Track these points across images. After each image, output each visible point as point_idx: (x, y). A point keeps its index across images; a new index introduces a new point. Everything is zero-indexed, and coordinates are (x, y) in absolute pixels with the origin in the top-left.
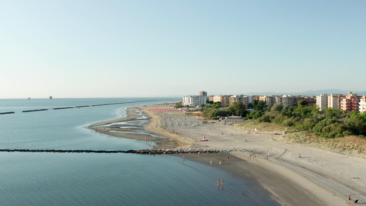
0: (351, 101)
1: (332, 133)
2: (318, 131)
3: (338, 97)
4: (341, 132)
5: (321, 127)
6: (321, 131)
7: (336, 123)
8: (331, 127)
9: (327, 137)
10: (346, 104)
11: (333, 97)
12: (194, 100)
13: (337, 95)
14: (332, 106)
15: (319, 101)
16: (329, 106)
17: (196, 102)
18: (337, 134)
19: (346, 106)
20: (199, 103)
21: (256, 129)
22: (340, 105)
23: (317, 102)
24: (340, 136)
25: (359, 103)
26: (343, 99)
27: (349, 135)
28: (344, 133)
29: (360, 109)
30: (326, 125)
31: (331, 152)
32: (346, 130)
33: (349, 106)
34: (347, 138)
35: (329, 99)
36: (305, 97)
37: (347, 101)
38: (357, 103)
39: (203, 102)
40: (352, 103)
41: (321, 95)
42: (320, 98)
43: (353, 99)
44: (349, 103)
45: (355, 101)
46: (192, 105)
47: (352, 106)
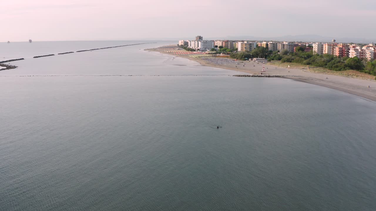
0: (342, 49)
1: (339, 68)
2: (330, 67)
3: (332, 46)
4: (344, 68)
5: (332, 65)
6: (332, 67)
7: (341, 63)
8: (338, 65)
9: (336, 70)
10: (339, 51)
11: (328, 45)
12: (203, 44)
13: (331, 44)
14: (326, 52)
15: (315, 48)
16: (324, 53)
17: (205, 46)
18: (342, 69)
19: (339, 52)
20: (207, 47)
21: (289, 66)
22: (333, 52)
23: (314, 49)
24: (343, 70)
25: (349, 51)
26: (336, 48)
27: (349, 69)
28: (346, 68)
29: (350, 55)
30: (334, 64)
31: (342, 77)
32: (347, 67)
33: (341, 52)
34: (348, 71)
35: (324, 47)
36: (299, 44)
37: (340, 49)
38: (348, 50)
39: (211, 46)
40: (343, 50)
41: (317, 43)
42: (317, 46)
43: (344, 48)
44: (341, 50)
45: (345, 49)
46: (202, 49)
47: (343, 53)
